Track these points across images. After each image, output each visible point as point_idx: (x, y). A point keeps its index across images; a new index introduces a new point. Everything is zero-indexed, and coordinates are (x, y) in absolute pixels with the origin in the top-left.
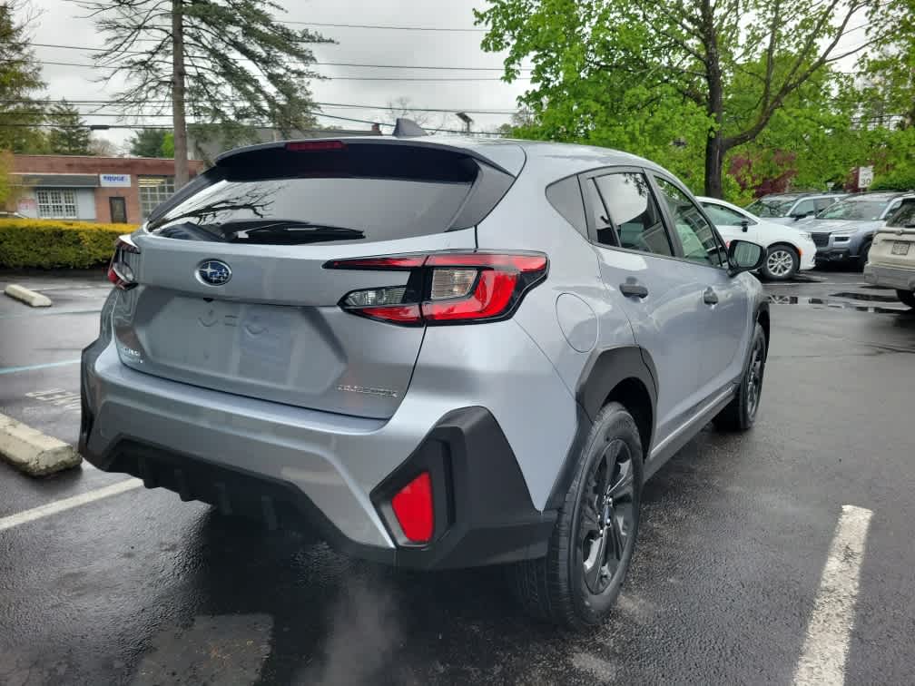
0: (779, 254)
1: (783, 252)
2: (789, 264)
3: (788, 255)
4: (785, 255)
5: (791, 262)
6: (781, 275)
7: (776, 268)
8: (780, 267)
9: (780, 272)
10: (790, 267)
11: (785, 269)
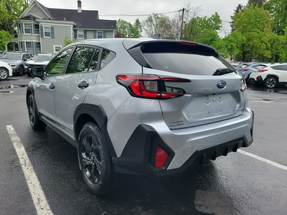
0: (2, 71)
1: (3, 71)
2: (6, 74)
3: (5, 71)
4: (4, 71)
5: (6, 73)
6: (4, 78)
7: (2, 76)
8: (3, 75)
9: (3, 77)
10: (6, 75)
11: (5, 76)
